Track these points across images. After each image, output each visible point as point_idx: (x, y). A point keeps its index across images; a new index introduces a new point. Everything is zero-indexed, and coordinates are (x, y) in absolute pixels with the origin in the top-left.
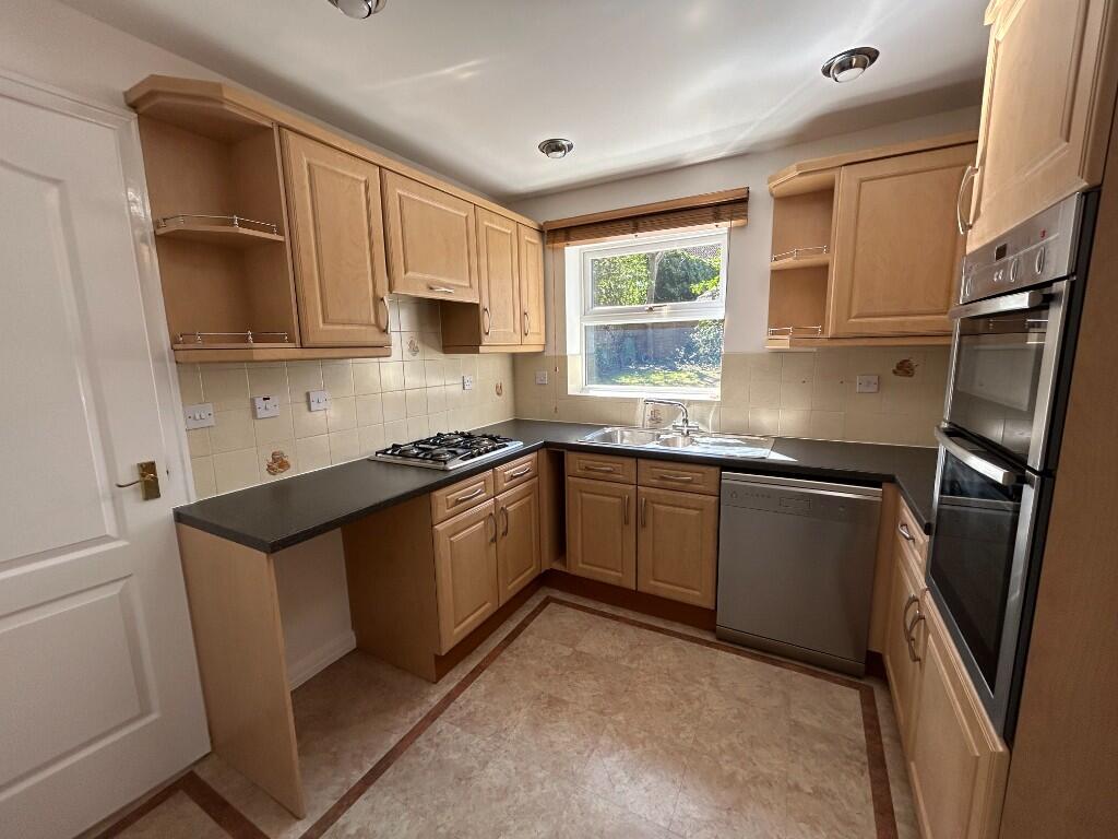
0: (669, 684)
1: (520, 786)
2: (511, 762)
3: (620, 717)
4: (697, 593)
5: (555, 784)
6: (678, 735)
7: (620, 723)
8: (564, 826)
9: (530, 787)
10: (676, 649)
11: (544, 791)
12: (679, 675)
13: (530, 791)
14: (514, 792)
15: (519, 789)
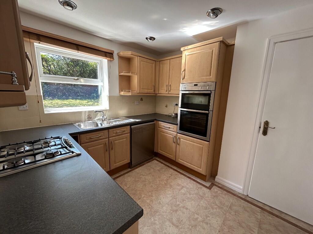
0: (138, 182)
1: (154, 226)
2: (145, 228)
3: (143, 196)
4: (126, 160)
5: (156, 217)
6: (153, 187)
7: (144, 196)
8: (168, 218)
9: (155, 224)
10: (129, 176)
11: (157, 220)
12: (137, 179)
13: (156, 224)
14: (155, 229)
15: (155, 227)
